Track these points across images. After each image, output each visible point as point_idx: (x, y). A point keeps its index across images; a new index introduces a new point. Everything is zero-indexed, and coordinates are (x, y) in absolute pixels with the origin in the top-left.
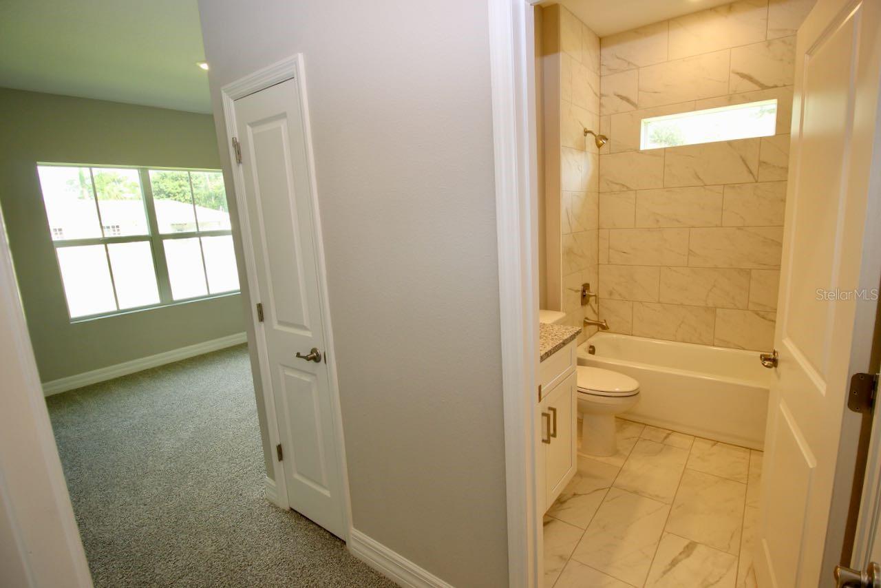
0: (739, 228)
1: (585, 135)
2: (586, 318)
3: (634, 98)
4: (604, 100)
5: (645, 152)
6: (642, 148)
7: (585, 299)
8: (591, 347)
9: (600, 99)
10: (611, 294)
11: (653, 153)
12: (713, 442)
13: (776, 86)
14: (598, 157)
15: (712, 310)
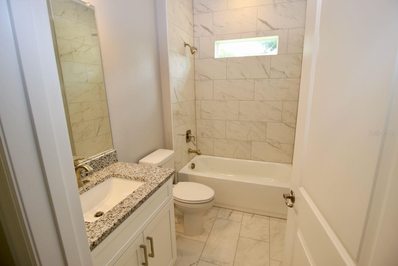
0: (262, 101)
1: (185, 46)
2: (190, 149)
3: (211, 29)
4: (196, 28)
5: (217, 59)
6: (216, 57)
7: (188, 138)
8: (193, 164)
9: (194, 27)
10: (203, 134)
11: (221, 60)
12: (252, 214)
13: (278, 29)
14: (193, 60)
15: (250, 142)
